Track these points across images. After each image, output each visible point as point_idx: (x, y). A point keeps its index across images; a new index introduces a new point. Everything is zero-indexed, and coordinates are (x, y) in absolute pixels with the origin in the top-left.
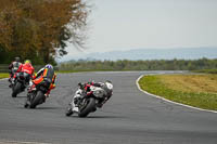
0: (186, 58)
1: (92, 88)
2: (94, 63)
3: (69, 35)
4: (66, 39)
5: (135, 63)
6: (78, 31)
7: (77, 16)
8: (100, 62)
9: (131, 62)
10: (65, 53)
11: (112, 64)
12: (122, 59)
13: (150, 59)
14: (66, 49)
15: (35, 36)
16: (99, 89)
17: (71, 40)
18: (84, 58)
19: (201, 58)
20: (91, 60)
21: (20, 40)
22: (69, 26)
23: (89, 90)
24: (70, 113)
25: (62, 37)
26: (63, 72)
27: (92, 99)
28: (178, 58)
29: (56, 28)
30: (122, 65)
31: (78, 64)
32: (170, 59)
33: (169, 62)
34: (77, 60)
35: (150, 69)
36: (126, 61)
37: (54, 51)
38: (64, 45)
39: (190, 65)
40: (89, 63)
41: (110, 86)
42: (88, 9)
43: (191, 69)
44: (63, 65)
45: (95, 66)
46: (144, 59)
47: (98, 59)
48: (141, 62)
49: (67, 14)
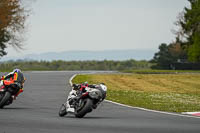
0: (115, 59)
1: (87, 89)
2: (31, 63)
3: (9, 38)
4: (6, 41)
5: (69, 64)
6: (17, 34)
7: (16, 20)
8: (36, 62)
10: (5, 54)
11: (48, 64)
12: (57, 60)
13: (82, 60)
14: (5, 50)
16: (95, 90)
17: (10, 41)
18: (22, 59)
19: (129, 59)
20: (28, 60)
22: (8, 29)
23: (84, 91)
24: (64, 114)
25: (2, 39)
27: (88, 100)
28: (108, 60)
30: (57, 65)
32: (101, 60)
33: (99, 63)
34: (15, 60)
35: (82, 68)
36: (60, 61)
38: (4, 47)
39: (118, 65)
40: (27, 63)
42: (26, 14)
43: (120, 69)
46: (77, 60)
47: (35, 59)
48: (74, 63)
49: (7, 18)
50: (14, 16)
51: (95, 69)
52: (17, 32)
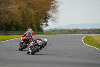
1: (37, 41)
2: (61, 30)
3: (50, 17)
4: (48, 19)
5: (82, 30)
6: (54, 15)
7: (54, 7)
8: (64, 30)
9: (79, 30)
10: (47, 25)
11: (70, 31)
13: (89, 28)
14: (48, 23)
15: (33, 17)
17: (50, 19)
21: (26, 19)
22: (50, 12)
23: (36, 42)
25: (46, 18)
26: (46, 35)
27: (37, 46)
29: (43, 13)
30: (75, 31)
31: (54, 31)
34: (53, 29)
35: (88, 33)
37: (42, 24)
38: (47, 22)
40: (59, 30)
41: (46, 40)
42: (59, 4)
44: (47, 31)
45: (62, 32)
46: (86, 28)
47: (63, 28)
48: (84, 30)
49: (48, 6)
50: (52, 5)
51: (95, 33)
52: (54, 14)
